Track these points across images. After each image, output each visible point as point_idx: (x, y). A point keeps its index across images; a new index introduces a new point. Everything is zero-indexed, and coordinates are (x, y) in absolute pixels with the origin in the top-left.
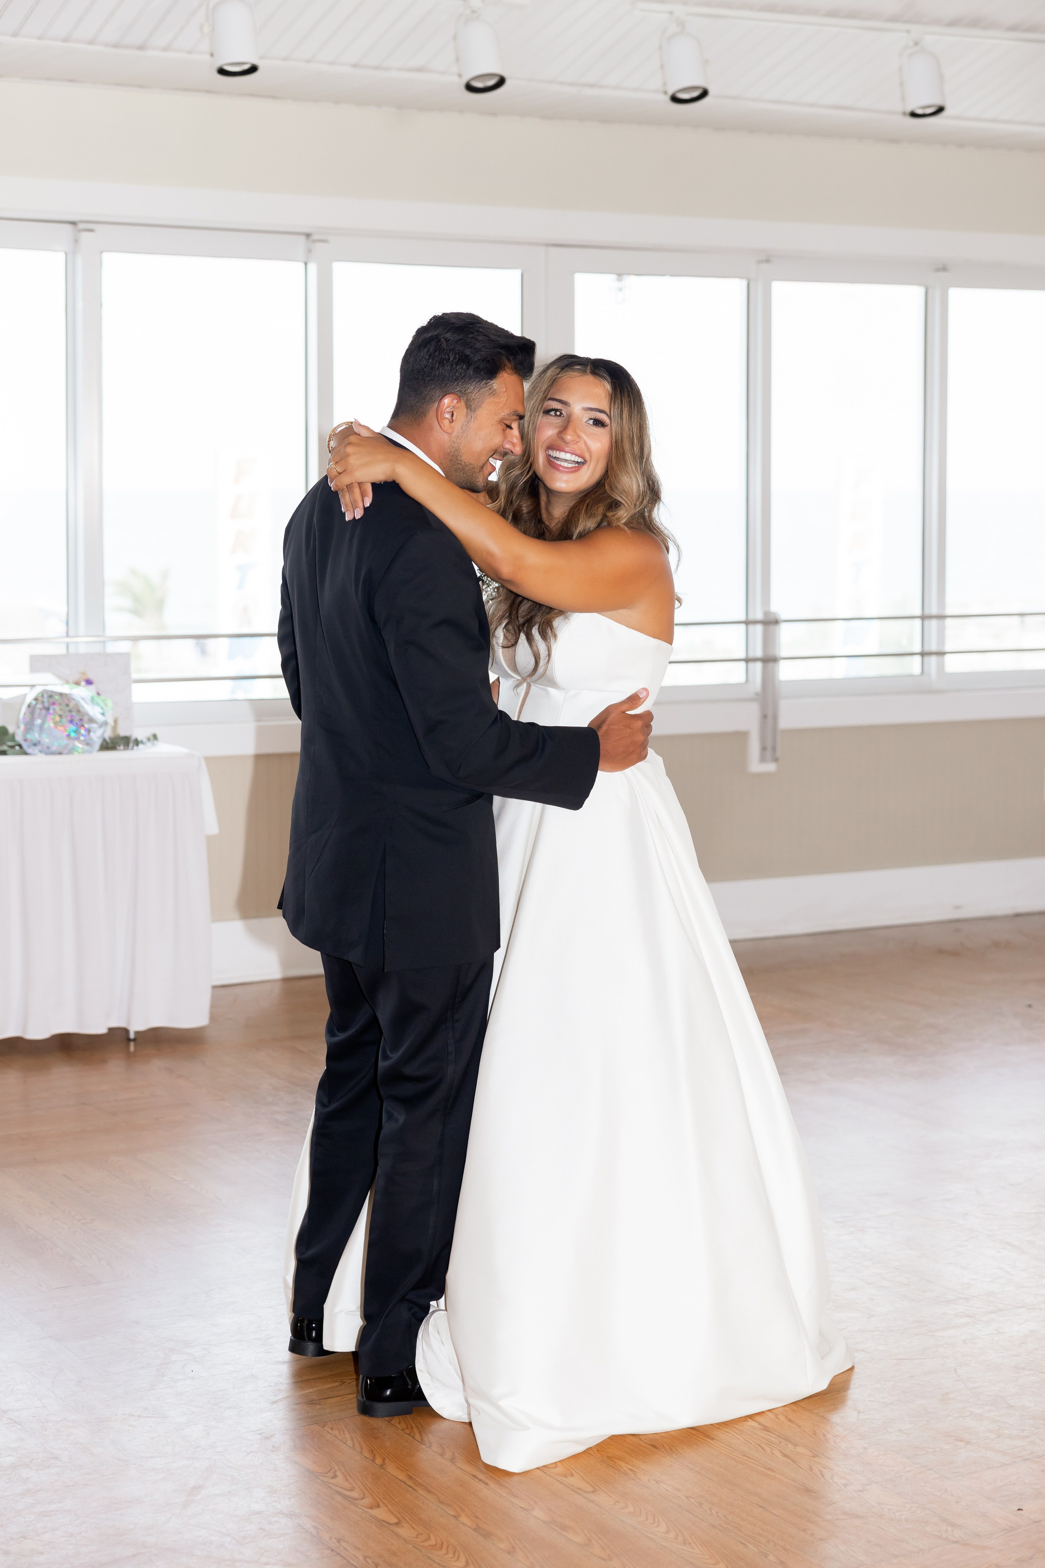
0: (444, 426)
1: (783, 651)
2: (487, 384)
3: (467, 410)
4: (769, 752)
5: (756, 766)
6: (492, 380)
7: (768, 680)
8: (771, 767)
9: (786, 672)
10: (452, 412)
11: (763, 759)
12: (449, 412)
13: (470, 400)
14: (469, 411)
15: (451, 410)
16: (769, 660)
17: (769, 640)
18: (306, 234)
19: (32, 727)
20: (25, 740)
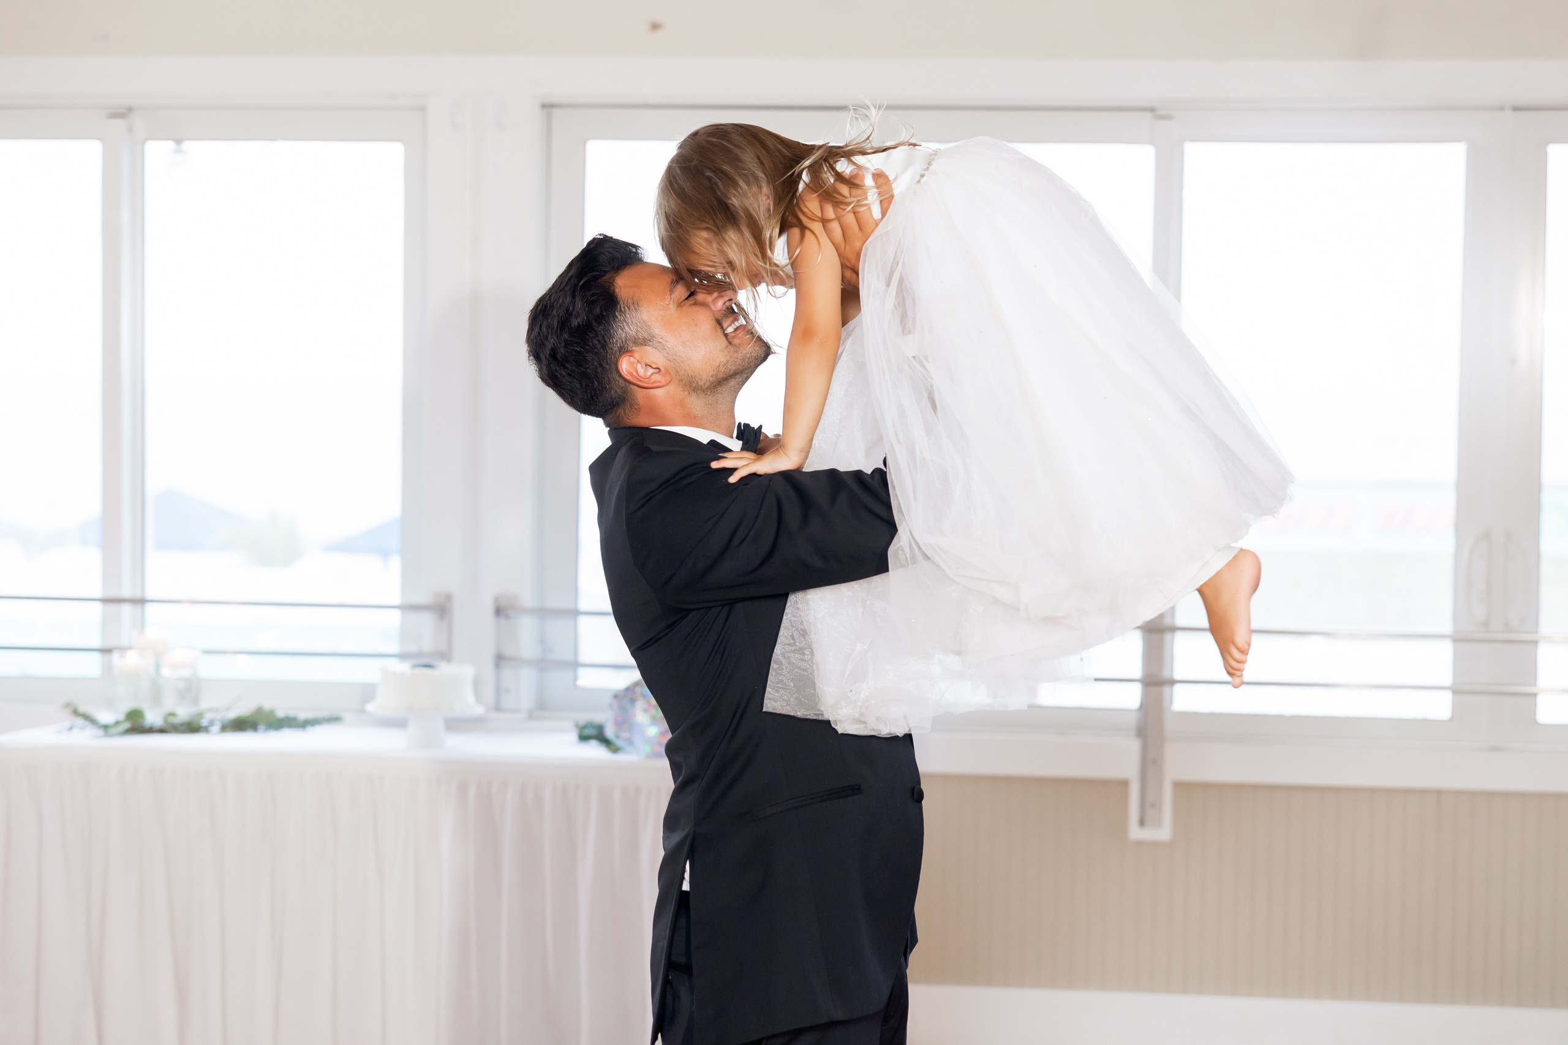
0: (659, 382)
2: (621, 311)
3: (649, 345)
6: (619, 303)
10: (646, 365)
12: (646, 371)
13: (635, 338)
14: (651, 343)
15: (644, 366)
18: (1152, 110)
19: (624, 721)
20: (617, 737)
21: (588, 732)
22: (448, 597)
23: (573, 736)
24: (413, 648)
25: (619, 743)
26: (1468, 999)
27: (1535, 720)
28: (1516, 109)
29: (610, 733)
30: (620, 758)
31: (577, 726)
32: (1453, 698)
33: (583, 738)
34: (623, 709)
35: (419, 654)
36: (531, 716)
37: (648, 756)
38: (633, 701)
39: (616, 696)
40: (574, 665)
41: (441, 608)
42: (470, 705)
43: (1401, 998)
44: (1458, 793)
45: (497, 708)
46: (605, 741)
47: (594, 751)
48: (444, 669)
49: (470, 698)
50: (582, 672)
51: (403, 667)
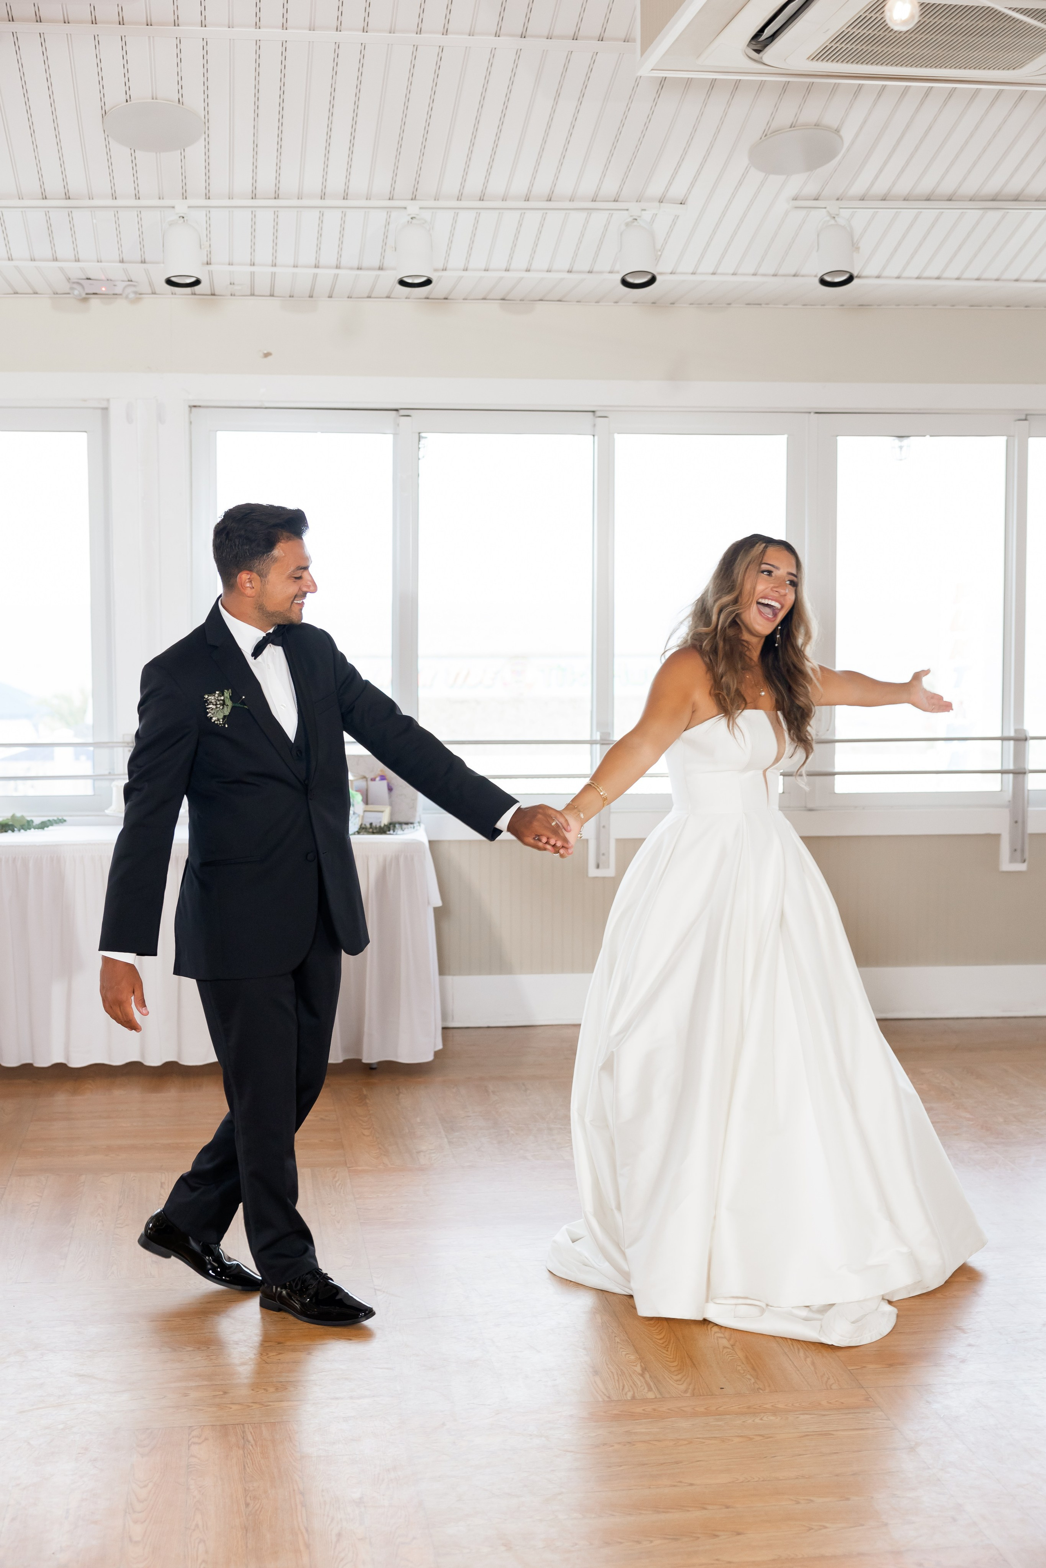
0: (247, 592)
1: (1031, 765)
2: (268, 556)
4: (1019, 853)
5: (1006, 865)
7: (1019, 791)
8: (1023, 867)
9: (1033, 782)
10: (250, 581)
11: (1012, 860)
16: (1019, 773)
17: (1020, 755)
18: (593, 412)
27: (834, 791)
28: (817, 413)
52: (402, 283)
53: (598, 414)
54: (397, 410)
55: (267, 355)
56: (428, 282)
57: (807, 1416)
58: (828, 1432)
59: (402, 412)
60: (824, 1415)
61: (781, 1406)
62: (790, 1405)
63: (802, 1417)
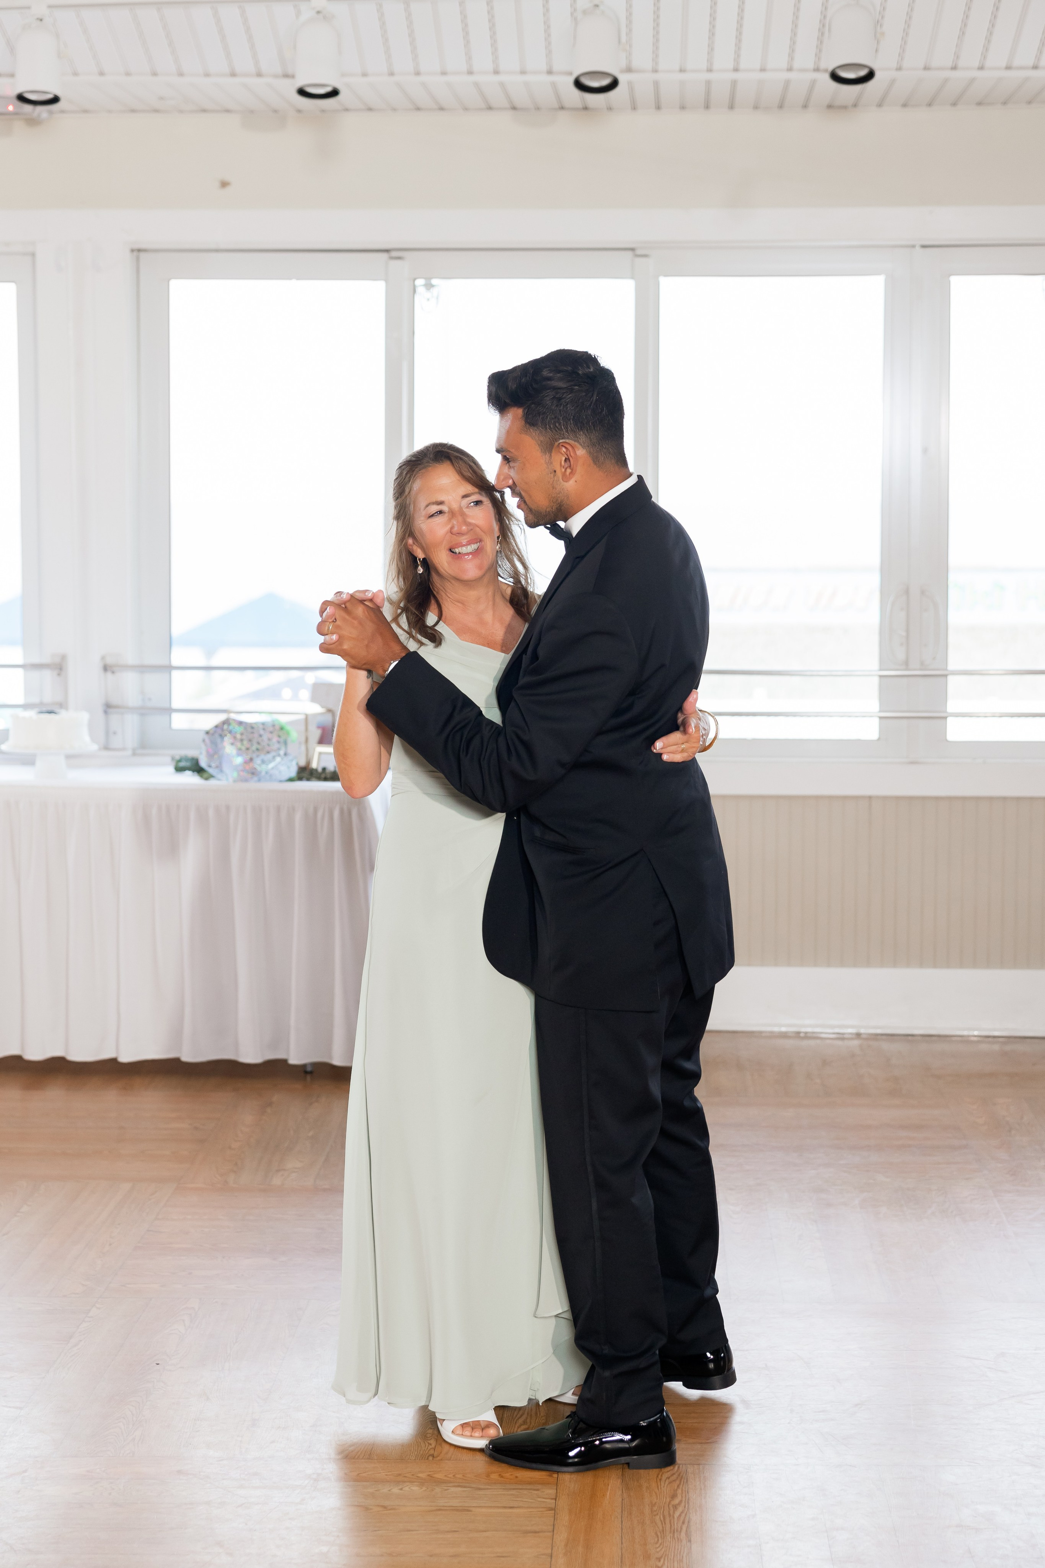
18: (633, 250)
19: (215, 752)
20: (210, 766)
21: (182, 764)
22: (64, 657)
23: (171, 769)
24: (35, 700)
25: (211, 771)
26: (895, 963)
27: (946, 740)
28: (924, 247)
29: (203, 764)
30: (212, 782)
31: (173, 759)
32: (880, 722)
33: (179, 769)
34: (214, 743)
35: (41, 704)
36: (134, 754)
37: (235, 781)
38: (222, 736)
39: (207, 733)
40: (169, 711)
41: (59, 667)
42: (86, 743)
43: (842, 964)
44: (885, 798)
45: (106, 748)
46: (199, 770)
47: (190, 779)
48: (63, 714)
49: (87, 738)
50: (175, 716)
51: (31, 714)
52: (302, 92)
53: (638, 252)
54: (387, 251)
55: (224, 184)
56: (334, 93)
57: (460, 1489)
58: (466, 1508)
59: (394, 254)
60: (480, 1489)
61: (438, 1476)
62: (451, 1476)
63: (453, 1489)
